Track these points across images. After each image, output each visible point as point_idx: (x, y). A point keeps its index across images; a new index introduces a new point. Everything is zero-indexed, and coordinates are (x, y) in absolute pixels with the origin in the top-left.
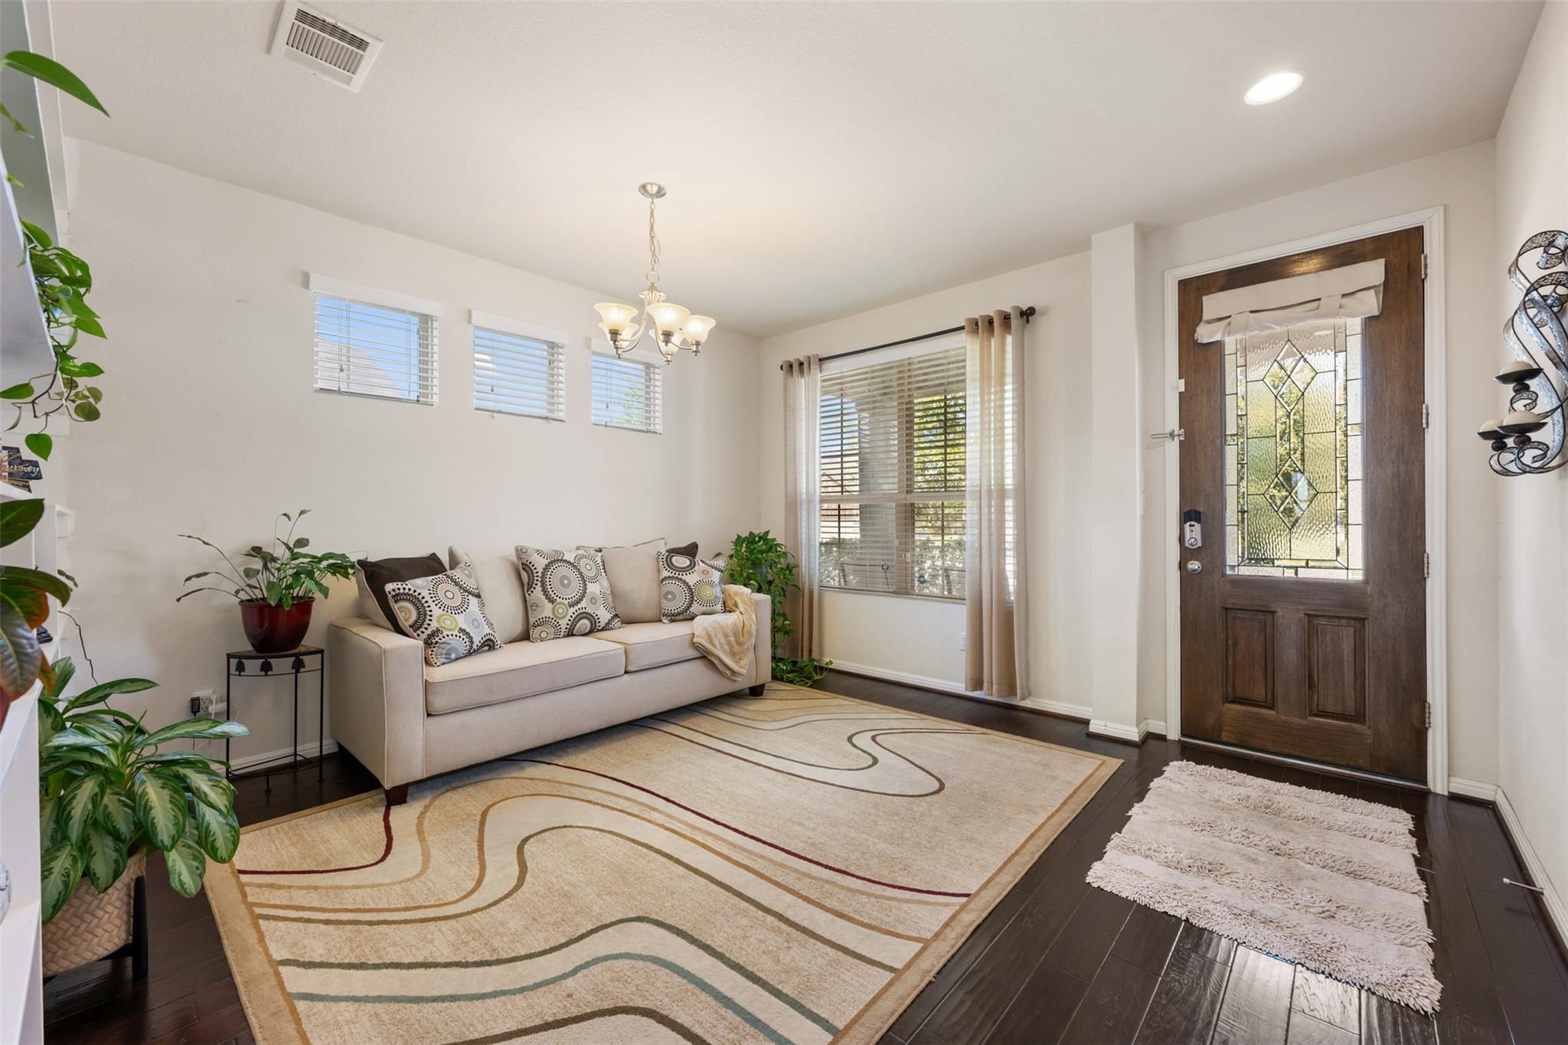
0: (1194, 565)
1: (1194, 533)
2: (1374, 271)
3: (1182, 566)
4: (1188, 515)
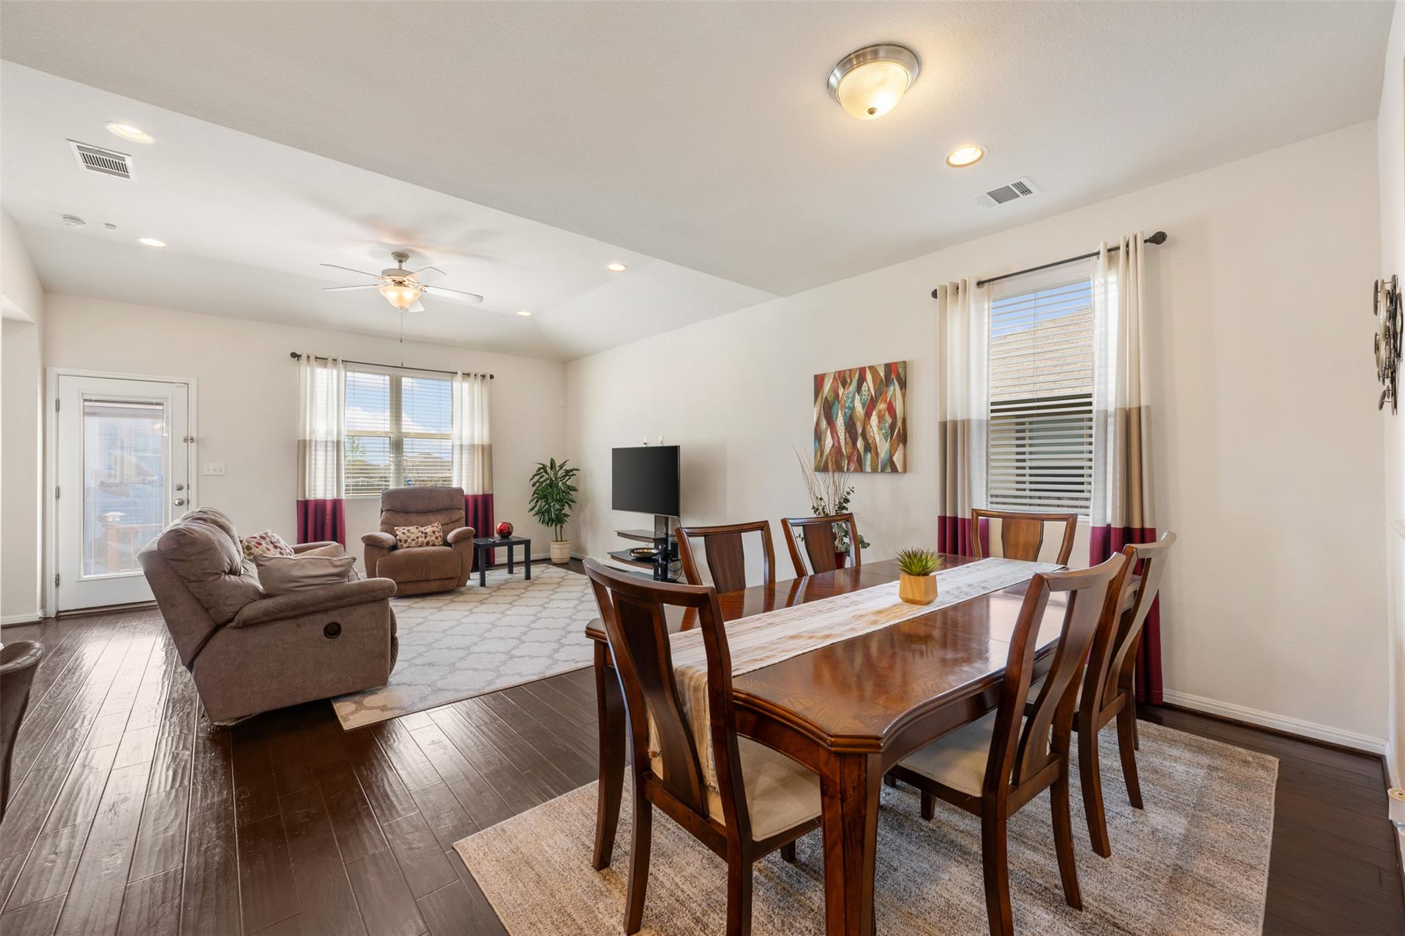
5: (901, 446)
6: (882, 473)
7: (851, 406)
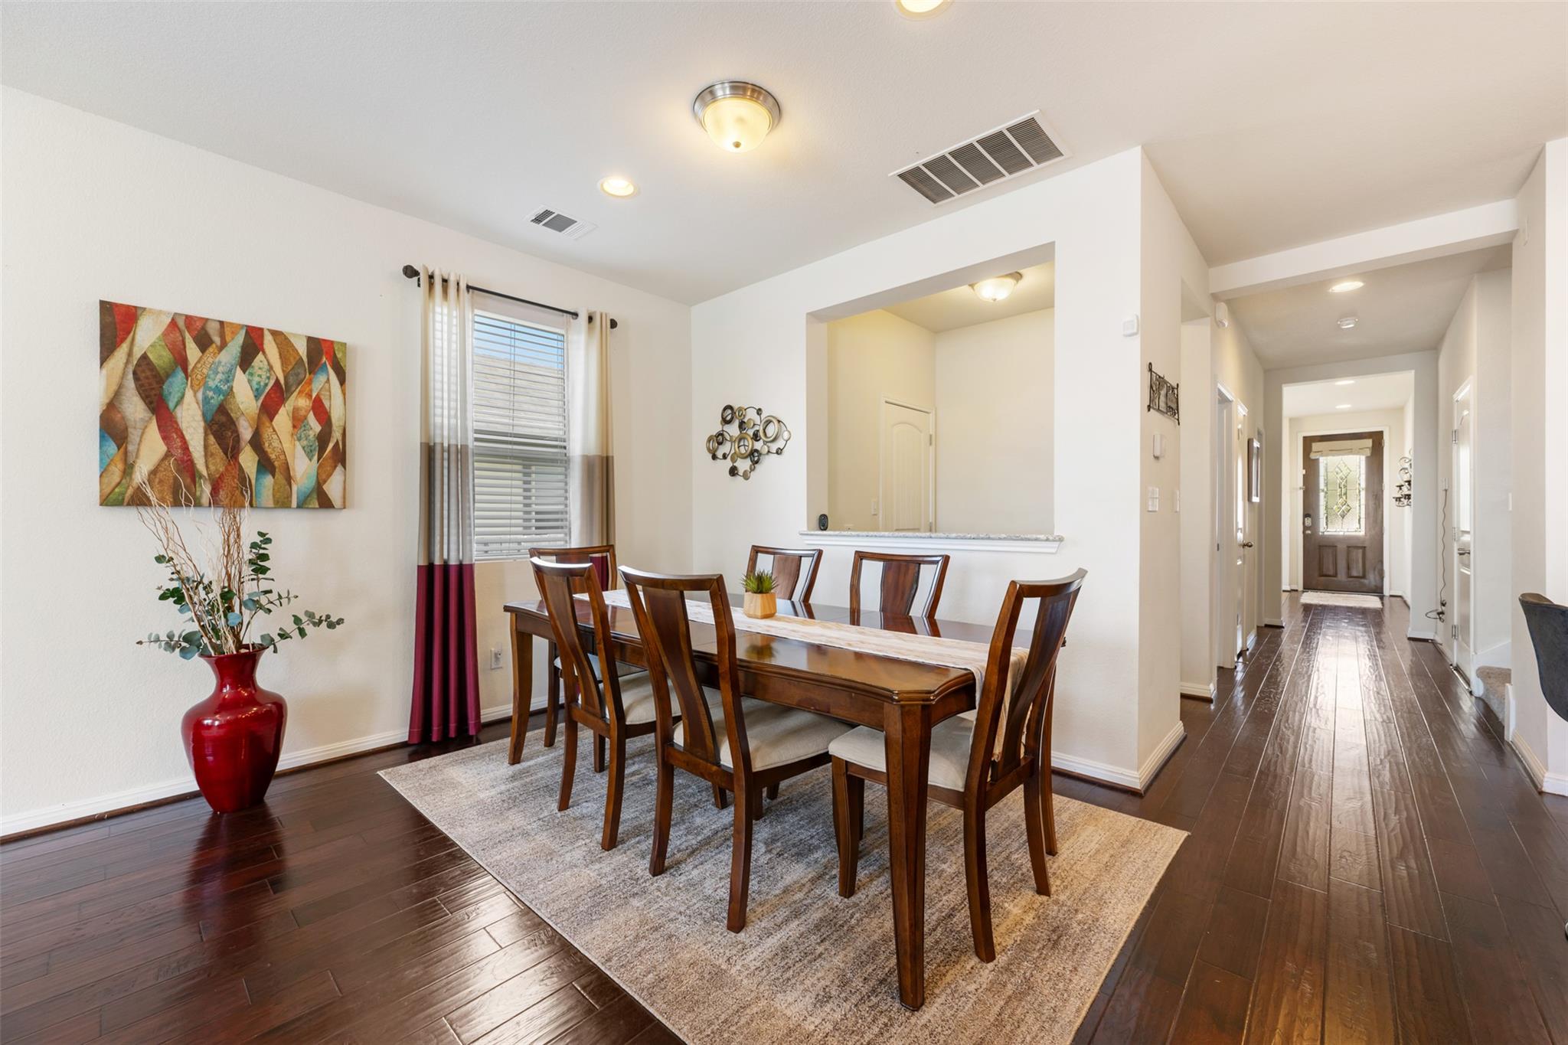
0: (1309, 532)
1: (1308, 521)
2: (1369, 443)
3: (1304, 532)
4: (1306, 515)
5: (339, 468)
6: (300, 511)
7: (225, 388)
